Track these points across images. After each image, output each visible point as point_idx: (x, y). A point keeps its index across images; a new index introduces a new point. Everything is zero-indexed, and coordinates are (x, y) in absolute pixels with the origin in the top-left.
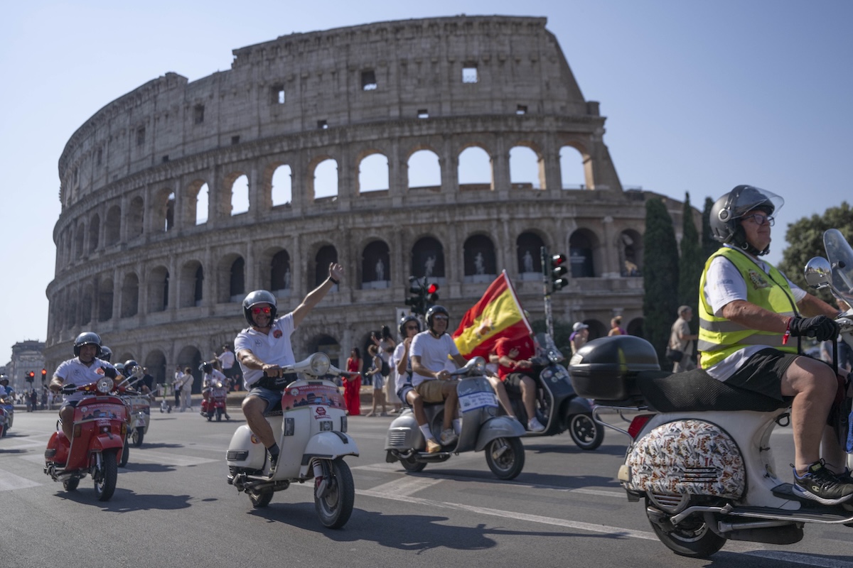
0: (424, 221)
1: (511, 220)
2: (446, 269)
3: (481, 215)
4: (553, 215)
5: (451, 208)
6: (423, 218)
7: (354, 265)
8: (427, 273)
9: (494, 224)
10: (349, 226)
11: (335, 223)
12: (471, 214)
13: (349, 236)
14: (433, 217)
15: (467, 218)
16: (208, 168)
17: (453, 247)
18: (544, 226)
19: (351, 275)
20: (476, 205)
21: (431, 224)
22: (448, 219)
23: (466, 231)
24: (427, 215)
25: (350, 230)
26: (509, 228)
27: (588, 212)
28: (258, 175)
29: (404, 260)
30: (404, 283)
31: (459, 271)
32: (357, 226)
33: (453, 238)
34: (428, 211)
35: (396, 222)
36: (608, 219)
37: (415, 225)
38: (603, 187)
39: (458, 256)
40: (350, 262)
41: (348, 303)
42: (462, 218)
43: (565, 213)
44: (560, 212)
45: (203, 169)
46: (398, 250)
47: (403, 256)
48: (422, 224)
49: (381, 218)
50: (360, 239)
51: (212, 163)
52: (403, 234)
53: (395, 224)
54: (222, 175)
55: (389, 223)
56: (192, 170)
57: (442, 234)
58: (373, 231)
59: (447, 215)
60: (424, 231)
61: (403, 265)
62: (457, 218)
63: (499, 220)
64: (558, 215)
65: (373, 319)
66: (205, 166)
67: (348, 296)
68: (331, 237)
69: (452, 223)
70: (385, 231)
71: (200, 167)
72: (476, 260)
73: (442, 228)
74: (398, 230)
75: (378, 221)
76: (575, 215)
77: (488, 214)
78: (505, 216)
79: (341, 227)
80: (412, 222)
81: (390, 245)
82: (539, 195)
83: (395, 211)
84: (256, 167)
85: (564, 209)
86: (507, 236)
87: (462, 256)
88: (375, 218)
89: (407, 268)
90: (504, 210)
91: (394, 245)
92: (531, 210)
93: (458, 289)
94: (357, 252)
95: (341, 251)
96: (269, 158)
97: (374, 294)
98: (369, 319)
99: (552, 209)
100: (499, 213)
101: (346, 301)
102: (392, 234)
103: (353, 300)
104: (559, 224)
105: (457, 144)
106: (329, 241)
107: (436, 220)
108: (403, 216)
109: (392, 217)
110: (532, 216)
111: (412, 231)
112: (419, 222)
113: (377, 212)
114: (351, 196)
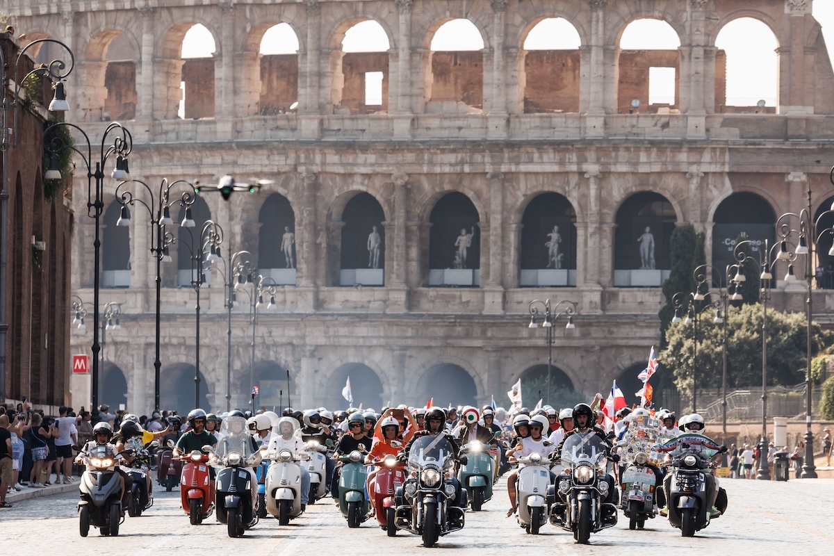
0: (447, 169)
1: (604, 176)
2: (482, 260)
3: (547, 164)
4: (684, 168)
5: (495, 147)
6: (446, 163)
7: (322, 240)
8: (458, 260)
9: (574, 180)
10: (315, 169)
11: (291, 161)
12: (531, 161)
13: (315, 186)
14: (462, 163)
15: (523, 168)
16: (59, 14)
17: (496, 221)
18: (668, 186)
19: (317, 258)
20: (540, 145)
21: (461, 175)
22: (489, 169)
23: (521, 193)
24: (452, 158)
25: (316, 175)
26: (600, 189)
27: (754, 164)
28: (155, 45)
29: (408, 239)
30: (407, 282)
31: (504, 265)
32: (329, 169)
33: (496, 204)
34: (454, 151)
35: (397, 167)
36: (796, 177)
37: (429, 175)
38: (796, 111)
39: (504, 237)
40: (316, 233)
41: (311, 310)
42: (513, 168)
43: (708, 163)
44: (699, 163)
45: (49, 15)
46: (400, 220)
47: (408, 230)
48: (442, 174)
49: (372, 158)
50: (335, 193)
51: (67, 8)
52: (409, 190)
53: (394, 170)
54: (86, 32)
55: (384, 169)
56: (28, 12)
57: (478, 194)
58: (358, 179)
59: (488, 159)
60: (447, 187)
61: (408, 248)
62: (504, 168)
63: (581, 173)
64: (694, 169)
65: (351, 341)
66: (54, 10)
67: (310, 297)
68: (285, 185)
69: (495, 175)
70: (378, 182)
71: (43, 10)
72: (549, 239)
73: (479, 183)
74: (399, 182)
75: (365, 163)
76: (727, 169)
77: (562, 163)
78: (592, 168)
79: (302, 169)
80: (425, 169)
81: (385, 208)
82: (666, 125)
83: (396, 147)
84: (152, 29)
85: (707, 157)
86: (593, 206)
87: (513, 238)
88: (361, 158)
89: (414, 253)
90: (591, 155)
91: (392, 209)
92: (643, 157)
93: (499, 299)
94: (329, 216)
95: (301, 213)
96: (176, 12)
97: (354, 296)
98: (344, 341)
99: (683, 157)
100: (582, 160)
101: (305, 306)
102: (391, 188)
103: (319, 303)
104: (694, 183)
105: (518, 19)
106: (281, 191)
107: (467, 169)
108: (410, 157)
109: (391, 158)
110: (643, 169)
111: (426, 186)
112: (438, 170)
113: (365, 148)
114: (321, 108)
